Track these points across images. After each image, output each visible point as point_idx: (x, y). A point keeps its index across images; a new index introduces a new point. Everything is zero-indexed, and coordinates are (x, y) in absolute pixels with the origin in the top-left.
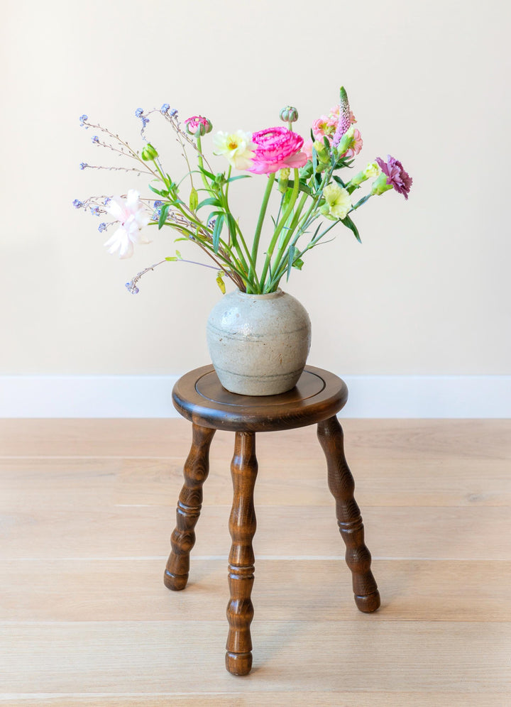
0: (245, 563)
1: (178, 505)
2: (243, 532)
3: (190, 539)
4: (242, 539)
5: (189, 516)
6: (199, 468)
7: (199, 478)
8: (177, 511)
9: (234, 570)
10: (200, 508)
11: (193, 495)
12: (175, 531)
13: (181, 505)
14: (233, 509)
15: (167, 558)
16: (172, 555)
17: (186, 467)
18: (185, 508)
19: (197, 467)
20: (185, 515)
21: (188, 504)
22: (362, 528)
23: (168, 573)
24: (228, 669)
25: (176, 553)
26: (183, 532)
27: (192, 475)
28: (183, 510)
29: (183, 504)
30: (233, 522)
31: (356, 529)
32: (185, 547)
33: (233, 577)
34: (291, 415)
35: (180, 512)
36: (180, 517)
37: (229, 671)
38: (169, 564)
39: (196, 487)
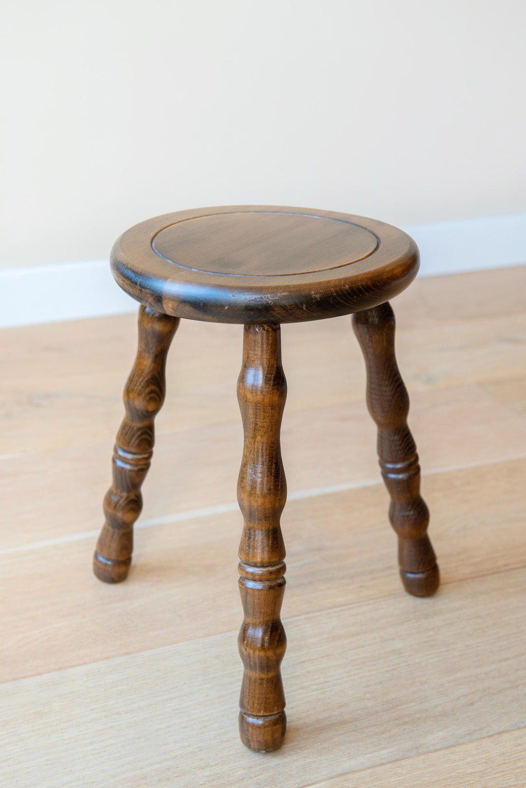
0: (274, 560)
1: (116, 451)
2: (268, 505)
3: (135, 504)
4: (266, 518)
5: (135, 468)
6: (152, 392)
7: (151, 407)
8: (114, 462)
9: (252, 574)
10: (150, 454)
11: (142, 434)
12: (110, 493)
13: (121, 453)
14: (244, 465)
15: (96, 533)
16: (105, 530)
17: (128, 391)
18: (129, 456)
19: (148, 390)
20: (128, 467)
21: (133, 450)
22: (418, 469)
23: (101, 559)
24: (247, 743)
25: (113, 527)
26: (125, 495)
27: (140, 403)
28: (124, 460)
29: (125, 451)
30: (248, 488)
31: (411, 472)
32: (127, 517)
33: (250, 584)
34: (351, 288)
35: (119, 463)
36: (118, 473)
37: (249, 747)
38: (101, 543)
39: (146, 423)
